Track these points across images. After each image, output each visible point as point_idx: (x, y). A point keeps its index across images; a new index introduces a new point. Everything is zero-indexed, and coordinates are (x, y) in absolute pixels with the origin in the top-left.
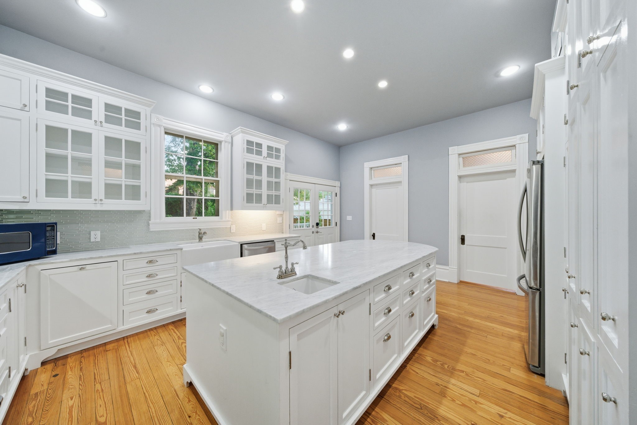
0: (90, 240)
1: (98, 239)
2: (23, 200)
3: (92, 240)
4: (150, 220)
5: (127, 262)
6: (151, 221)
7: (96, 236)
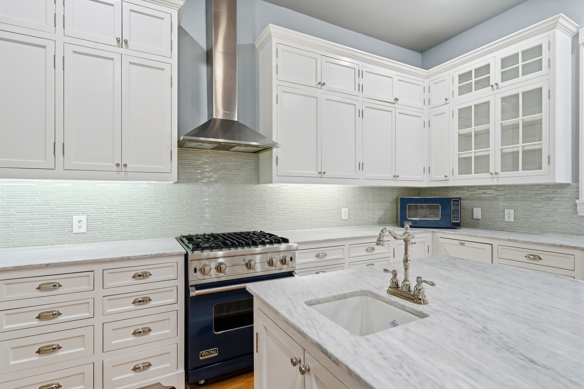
0: (504, 219)
1: (512, 220)
2: (445, 178)
3: (506, 219)
4: (578, 199)
5: (502, 248)
6: (580, 200)
7: (509, 215)
